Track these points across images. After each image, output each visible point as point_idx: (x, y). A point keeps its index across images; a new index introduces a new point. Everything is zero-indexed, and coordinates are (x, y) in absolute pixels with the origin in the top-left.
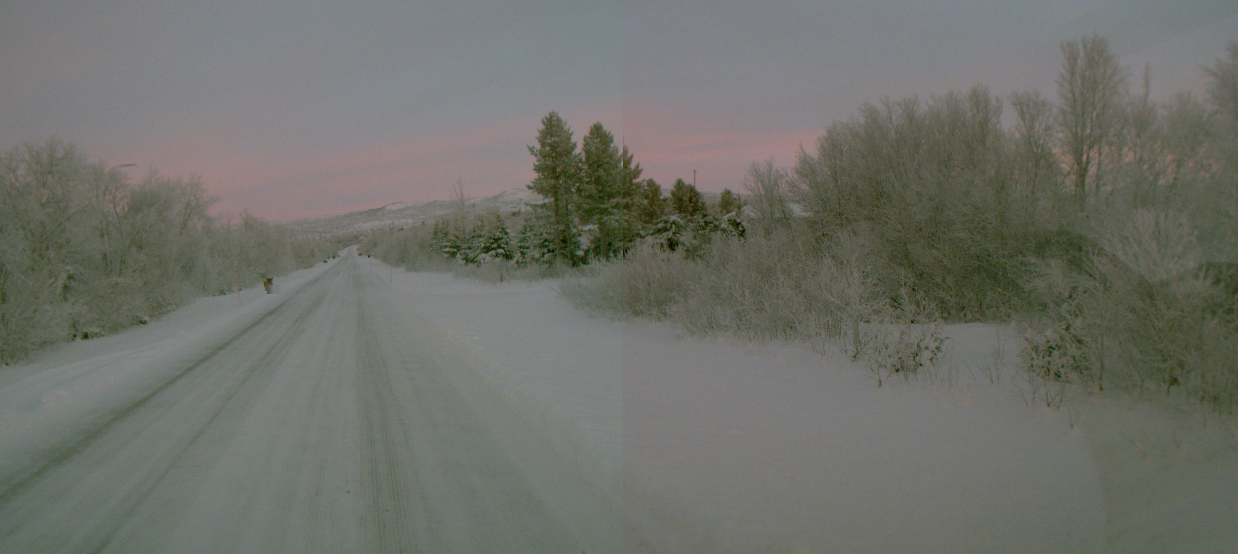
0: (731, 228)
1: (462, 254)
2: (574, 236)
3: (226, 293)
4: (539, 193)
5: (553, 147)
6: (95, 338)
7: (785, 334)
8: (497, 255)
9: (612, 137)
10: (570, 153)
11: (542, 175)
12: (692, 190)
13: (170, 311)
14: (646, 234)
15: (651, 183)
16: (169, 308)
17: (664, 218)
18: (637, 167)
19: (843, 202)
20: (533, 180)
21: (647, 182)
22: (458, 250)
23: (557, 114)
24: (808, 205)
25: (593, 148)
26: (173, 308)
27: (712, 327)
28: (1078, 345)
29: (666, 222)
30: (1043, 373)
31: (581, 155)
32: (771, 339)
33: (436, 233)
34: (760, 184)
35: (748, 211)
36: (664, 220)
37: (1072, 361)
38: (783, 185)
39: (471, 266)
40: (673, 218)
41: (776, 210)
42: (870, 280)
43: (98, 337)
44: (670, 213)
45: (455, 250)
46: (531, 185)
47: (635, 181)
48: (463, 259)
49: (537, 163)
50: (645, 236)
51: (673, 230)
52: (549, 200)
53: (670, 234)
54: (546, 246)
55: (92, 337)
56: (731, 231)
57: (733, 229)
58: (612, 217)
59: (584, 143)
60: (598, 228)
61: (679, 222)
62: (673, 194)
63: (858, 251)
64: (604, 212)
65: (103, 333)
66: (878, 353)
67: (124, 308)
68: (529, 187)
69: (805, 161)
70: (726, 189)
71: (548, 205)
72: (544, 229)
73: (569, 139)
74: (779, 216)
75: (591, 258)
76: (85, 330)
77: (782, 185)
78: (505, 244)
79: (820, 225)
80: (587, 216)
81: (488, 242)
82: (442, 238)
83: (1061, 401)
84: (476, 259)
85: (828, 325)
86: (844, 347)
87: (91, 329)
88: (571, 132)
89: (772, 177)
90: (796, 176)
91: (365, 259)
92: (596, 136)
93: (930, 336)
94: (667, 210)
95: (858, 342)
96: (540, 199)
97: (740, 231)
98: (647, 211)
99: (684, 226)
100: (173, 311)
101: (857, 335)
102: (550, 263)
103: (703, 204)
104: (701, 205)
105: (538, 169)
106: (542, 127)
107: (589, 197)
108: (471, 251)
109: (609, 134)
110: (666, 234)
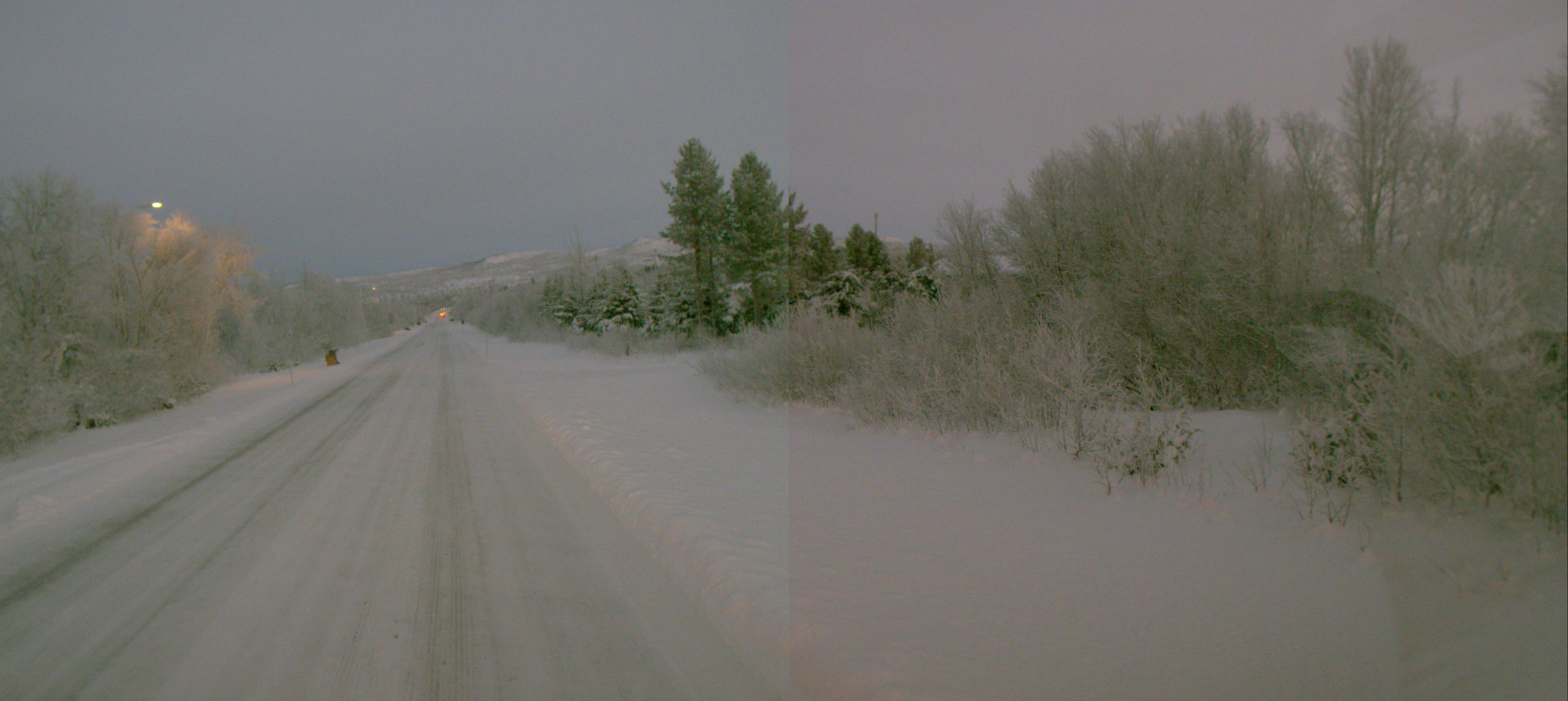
0: (921, 287)
1: (580, 320)
2: (720, 297)
3: (278, 368)
4: (675, 242)
5: (693, 184)
6: (104, 427)
7: (987, 423)
8: (623, 321)
9: (769, 170)
10: (716, 192)
11: (680, 218)
12: (872, 238)
13: (203, 392)
14: (812, 293)
15: (820, 230)
16: (203, 388)
17: (836, 273)
18: (801, 208)
19: (1063, 253)
20: (668, 226)
21: (815, 228)
22: (575, 315)
23: (698, 142)
24: (1019, 258)
25: (745, 185)
26: (207, 388)
27: (893, 415)
28: (1369, 440)
29: (838, 279)
30: (1323, 478)
31: (729, 194)
32: (969, 430)
33: (546, 293)
34: (957, 231)
35: (942, 266)
36: (835, 277)
37: (1362, 464)
38: (987, 232)
39: (590, 335)
40: (846, 274)
41: (978, 264)
42: (1096, 354)
43: (108, 426)
44: (843, 268)
45: (571, 315)
46: (666, 232)
47: (797, 227)
48: (581, 326)
49: (674, 204)
50: (810, 297)
51: (846, 289)
52: (688, 251)
53: (843, 294)
54: (684, 310)
55: (101, 425)
56: (921, 291)
57: (923, 289)
58: (768, 273)
59: (733, 178)
60: (751, 286)
61: (854, 279)
62: (848, 243)
63: (1082, 317)
64: (759, 266)
65: (115, 420)
66: (1107, 450)
67: (142, 388)
68: (664, 235)
69: (1015, 200)
70: (915, 238)
71: (688, 258)
72: (682, 289)
73: (714, 173)
74: (982, 271)
75: (742, 326)
76: (91, 416)
77: (985, 232)
78: (633, 307)
79: (1034, 282)
80: (736, 273)
81: (613, 305)
82: (554, 299)
83: (1347, 515)
84: (597, 326)
85: (1043, 413)
86: (1062, 441)
87: (99, 415)
88: (716, 164)
89: (972, 221)
90: (1003, 220)
91: (458, 325)
92: (748, 170)
93: (1174, 428)
94: (840, 265)
95: (1081, 434)
96: (675, 250)
97: (932, 290)
98: (815, 265)
99: (861, 285)
100: (208, 392)
101: (1079, 425)
102: (689, 331)
103: (886, 256)
104: (882, 257)
105: (674, 211)
106: (679, 158)
107: (740, 247)
108: (590, 316)
109: (765, 166)
110: (836, 295)
